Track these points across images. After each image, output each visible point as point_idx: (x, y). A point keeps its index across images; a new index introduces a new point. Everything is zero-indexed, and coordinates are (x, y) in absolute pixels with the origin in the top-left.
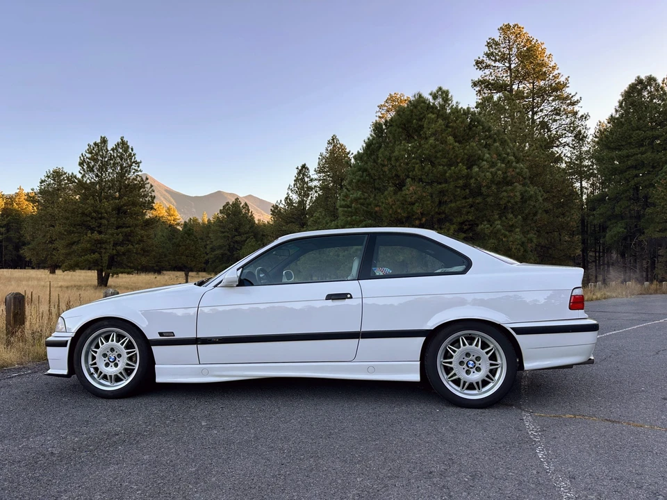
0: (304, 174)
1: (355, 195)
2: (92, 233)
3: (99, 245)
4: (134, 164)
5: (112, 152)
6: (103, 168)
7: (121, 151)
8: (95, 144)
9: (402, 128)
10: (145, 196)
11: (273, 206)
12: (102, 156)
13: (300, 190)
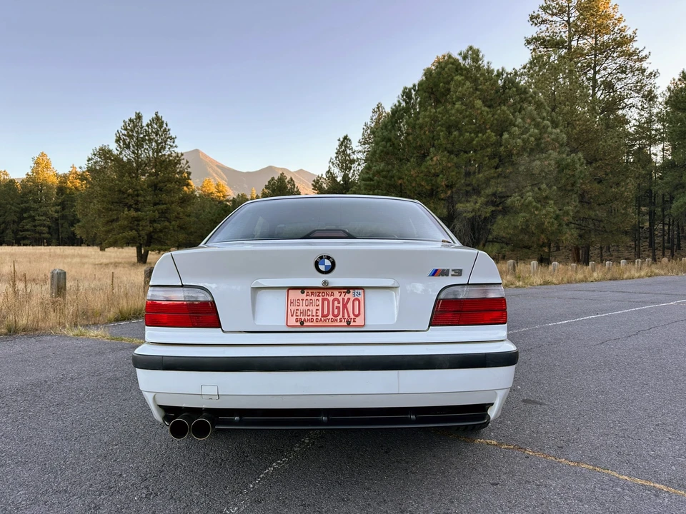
0: (346, 147)
1: (377, 168)
2: (129, 210)
3: (136, 223)
4: (169, 140)
5: (147, 128)
6: (139, 145)
7: (156, 127)
8: (130, 120)
9: (428, 92)
10: (181, 172)
11: (314, 181)
12: (137, 132)
13: (342, 163)
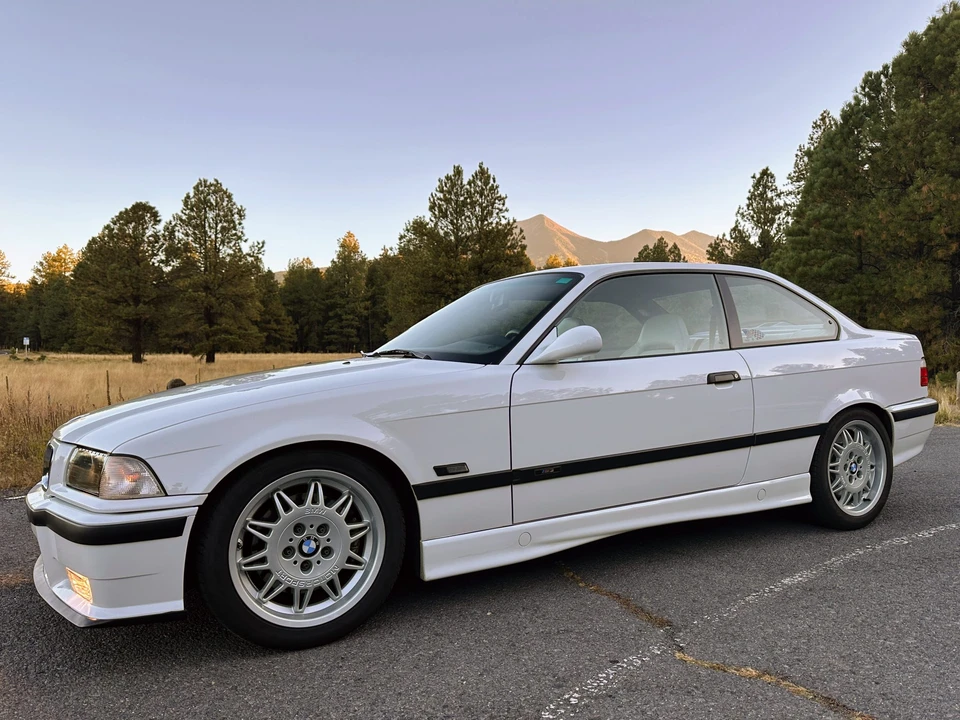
0: (765, 187)
1: (816, 212)
4: (497, 201)
5: (468, 187)
7: (480, 184)
8: (448, 178)
10: (513, 247)
11: (710, 246)
12: (456, 195)
13: (758, 213)
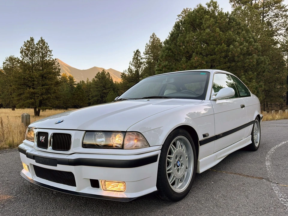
0: (138, 55)
2: (29, 89)
3: (33, 95)
4: (48, 52)
5: (36, 45)
6: (33, 54)
7: (41, 45)
8: (28, 41)
10: (55, 69)
11: (122, 74)
12: (32, 48)
13: (136, 64)
